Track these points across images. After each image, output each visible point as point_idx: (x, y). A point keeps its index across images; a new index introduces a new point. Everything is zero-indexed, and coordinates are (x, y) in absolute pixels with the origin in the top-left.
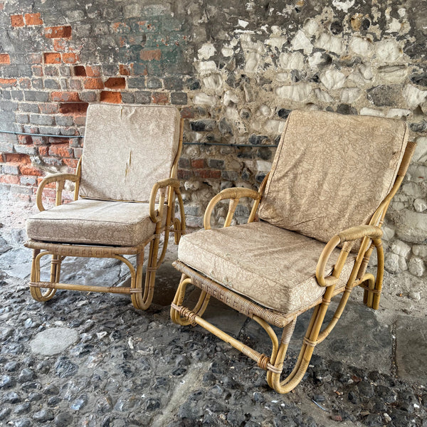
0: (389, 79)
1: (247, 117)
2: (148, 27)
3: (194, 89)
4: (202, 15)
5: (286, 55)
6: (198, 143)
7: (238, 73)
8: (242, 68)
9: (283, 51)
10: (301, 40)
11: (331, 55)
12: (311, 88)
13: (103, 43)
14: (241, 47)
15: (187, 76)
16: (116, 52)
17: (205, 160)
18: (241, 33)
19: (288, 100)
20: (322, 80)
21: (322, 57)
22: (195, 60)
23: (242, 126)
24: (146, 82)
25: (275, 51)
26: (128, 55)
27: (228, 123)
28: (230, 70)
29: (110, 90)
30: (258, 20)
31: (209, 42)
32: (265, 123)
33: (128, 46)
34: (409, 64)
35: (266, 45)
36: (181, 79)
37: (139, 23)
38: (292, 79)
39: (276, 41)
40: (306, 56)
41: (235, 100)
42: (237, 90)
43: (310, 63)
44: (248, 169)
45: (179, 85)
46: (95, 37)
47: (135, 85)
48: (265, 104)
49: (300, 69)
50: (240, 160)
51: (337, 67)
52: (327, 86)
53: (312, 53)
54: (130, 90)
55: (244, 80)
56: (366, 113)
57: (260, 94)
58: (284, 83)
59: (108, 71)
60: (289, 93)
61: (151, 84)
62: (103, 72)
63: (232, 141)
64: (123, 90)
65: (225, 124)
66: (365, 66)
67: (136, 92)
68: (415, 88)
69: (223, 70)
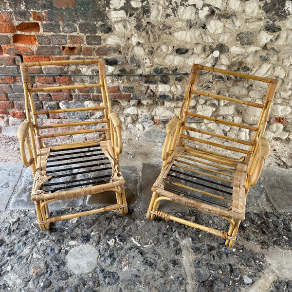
0: (251, 27)
1: (152, 53)
3: (107, 33)
5: (182, 8)
6: (112, 75)
7: (145, 20)
8: (148, 17)
9: (181, 5)
11: (215, 9)
12: (199, 33)
15: (100, 23)
17: (118, 87)
19: (183, 41)
20: (208, 27)
21: (209, 11)
22: (107, 9)
23: (148, 61)
24: (61, 27)
25: (174, 5)
26: (41, 3)
27: (136, 58)
28: (139, 20)
29: (23, 33)
32: (165, 58)
34: (265, 18)
36: (95, 25)
38: (187, 26)
40: (198, 9)
41: (141, 42)
42: (144, 34)
43: (200, 15)
44: (151, 90)
45: (94, 30)
47: (50, 29)
48: (165, 44)
49: (193, 19)
50: (146, 85)
51: (219, 19)
52: (211, 31)
53: (202, 7)
54: (46, 34)
55: (149, 26)
56: (235, 49)
57: (162, 36)
58: (180, 29)
59: (20, 17)
60: (184, 37)
61: (66, 29)
62: (14, 17)
63: (139, 72)
64: (37, 34)
65: (135, 60)
66: (237, 18)
67: (51, 35)
68: (266, 34)
69: (132, 18)
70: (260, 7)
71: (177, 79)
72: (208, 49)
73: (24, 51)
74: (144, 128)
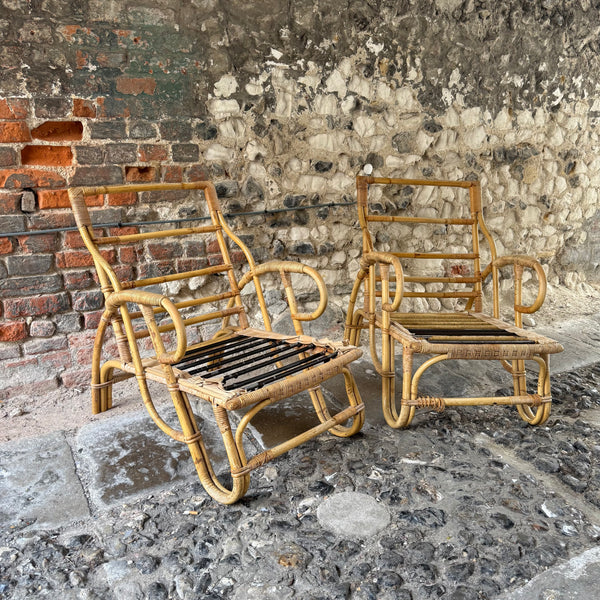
0: (408, 126)
1: (280, 173)
2: (135, 40)
3: (209, 139)
4: (223, 35)
5: (320, 96)
7: (269, 117)
8: (273, 111)
9: (318, 93)
10: (336, 81)
11: (361, 100)
12: (344, 136)
13: (36, 58)
14: (270, 83)
15: (197, 120)
16: (66, 75)
17: (227, 239)
18: (273, 66)
19: (323, 150)
20: (355, 127)
21: (353, 102)
22: (210, 96)
23: (275, 186)
24: (127, 128)
25: (309, 92)
26: (93, 83)
27: (256, 183)
28: (258, 115)
29: (47, 143)
30: (294, 52)
31: (230, 74)
32: (297, 181)
33: (92, 68)
34: (422, 112)
35: (300, 84)
36: (190, 125)
37: (117, 32)
38: (328, 126)
39: (310, 81)
40: (340, 100)
41: (264, 153)
42: (265, 140)
43: (343, 108)
44: (280, 240)
45: (186, 134)
46: (18, 44)
47: (105, 133)
48: (297, 156)
49: (334, 114)
50: (272, 231)
51: (368, 114)
52: (359, 133)
53: (346, 97)
54: (94, 143)
55: (275, 127)
56: (391, 161)
57: (293, 144)
58: (320, 131)
59: (47, 108)
60: (324, 143)
61: (137, 132)
62: (33, 110)
63: (261, 207)
64: (78, 143)
65: (254, 185)
66: (388, 112)
67: (107, 145)
68: (425, 135)
69: (249, 112)
70: (414, 97)
71: (320, 215)
72: (357, 162)
73: (44, 178)
74: (271, 318)
